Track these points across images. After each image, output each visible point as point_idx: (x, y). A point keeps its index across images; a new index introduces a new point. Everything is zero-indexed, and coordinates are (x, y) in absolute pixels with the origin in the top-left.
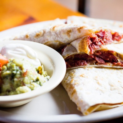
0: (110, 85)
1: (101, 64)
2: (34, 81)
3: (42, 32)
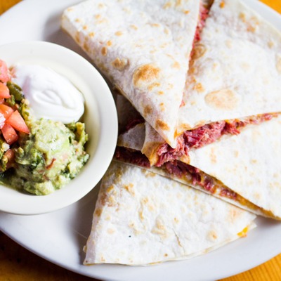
2: (62, 171)
3: (126, 62)
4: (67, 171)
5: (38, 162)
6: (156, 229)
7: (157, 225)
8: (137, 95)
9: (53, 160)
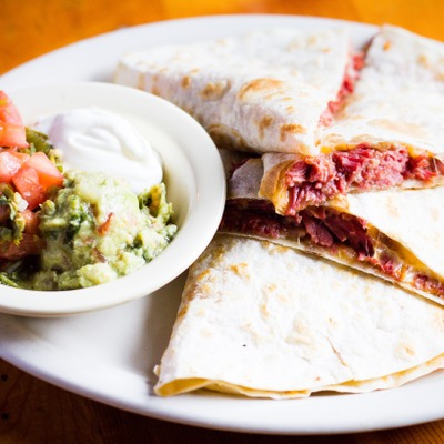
0: (295, 326)
1: (319, 245)
2: (128, 246)
3: (224, 84)
4: (138, 243)
5: (83, 218)
6: (296, 335)
7: (297, 328)
8: (246, 113)
9: (110, 215)
